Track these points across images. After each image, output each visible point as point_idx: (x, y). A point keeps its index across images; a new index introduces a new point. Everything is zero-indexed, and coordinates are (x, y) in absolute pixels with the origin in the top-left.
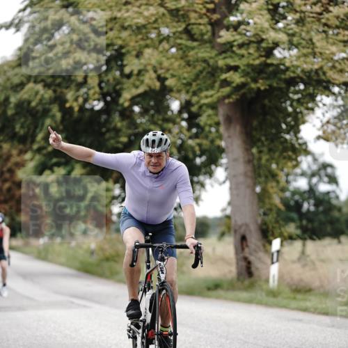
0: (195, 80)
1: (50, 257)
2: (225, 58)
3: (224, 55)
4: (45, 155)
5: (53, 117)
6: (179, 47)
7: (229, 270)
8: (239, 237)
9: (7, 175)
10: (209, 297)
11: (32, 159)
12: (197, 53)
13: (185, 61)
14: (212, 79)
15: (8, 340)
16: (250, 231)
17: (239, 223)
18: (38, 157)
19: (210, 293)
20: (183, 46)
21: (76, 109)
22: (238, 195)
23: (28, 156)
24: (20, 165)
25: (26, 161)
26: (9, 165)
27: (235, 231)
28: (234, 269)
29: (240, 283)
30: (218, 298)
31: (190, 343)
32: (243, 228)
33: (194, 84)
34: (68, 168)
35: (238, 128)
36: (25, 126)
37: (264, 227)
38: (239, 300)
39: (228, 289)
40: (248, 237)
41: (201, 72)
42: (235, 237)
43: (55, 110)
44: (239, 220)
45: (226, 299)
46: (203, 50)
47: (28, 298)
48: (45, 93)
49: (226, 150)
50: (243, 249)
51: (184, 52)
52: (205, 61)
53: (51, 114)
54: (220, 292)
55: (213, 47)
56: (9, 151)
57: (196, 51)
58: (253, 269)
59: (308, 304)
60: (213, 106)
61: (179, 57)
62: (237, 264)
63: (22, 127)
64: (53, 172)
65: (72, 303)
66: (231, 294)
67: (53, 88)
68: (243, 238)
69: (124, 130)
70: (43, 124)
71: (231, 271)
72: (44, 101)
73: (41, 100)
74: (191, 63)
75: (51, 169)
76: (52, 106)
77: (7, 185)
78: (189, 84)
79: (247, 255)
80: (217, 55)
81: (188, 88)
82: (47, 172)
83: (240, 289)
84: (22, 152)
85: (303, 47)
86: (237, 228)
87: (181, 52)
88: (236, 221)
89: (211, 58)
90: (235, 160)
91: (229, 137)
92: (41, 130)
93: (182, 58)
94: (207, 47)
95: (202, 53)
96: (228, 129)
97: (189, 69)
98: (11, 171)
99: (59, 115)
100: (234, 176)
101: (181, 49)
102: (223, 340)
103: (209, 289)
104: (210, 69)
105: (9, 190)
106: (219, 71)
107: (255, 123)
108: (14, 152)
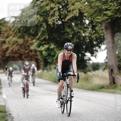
0: (94, 14)
1: (43, 77)
2: (105, 6)
3: (104, 5)
4: (40, 41)
5: (44, 27)
6: (88, 2)
7: (107, 81)
8: (110, 70)
9: (27, 48)
10: (100, 91)
11: (36, 42)
12: (95, 4)
13: (91, 7)
14: (100, 13)
15: (28, 107)
16: (114, 68)
17: (110, 65)
18: (38, 41)
19: (100, 90)
20: (90, 2)
21: (52, 24)
22: (110, 55)
23: (34, 41)
24: (32, 44)
25: (34, 42)
26: (28, 44)
27: (109, 68)
28: (108, 81)
29: (111, 86)
30: (103, 92)
31: (93, 108)
32: (112, 67)
33: (94, 15)
34: (49, 45)
35: (110, 31)
36: (34, 30)
37: (119, 66)
38: (110, 92)
39: (106, 89)
40: (113, 69)
41: (96, 11)
42: (109, 70)
43: (44, 24)
44: (110, 64)
45: (106, 92)
46: (97, 3)
47: (35, 92)
48: (41, 18)
49: (105, 38)
50: (112, 74)
51: (90, 3)
52: (98, 7)
53: (43, 26)
54: (104, 90)
55: (100, 2)
56: (28, 39)
57: (94, 3)
58: (115, 81)
60: (101, 23)
61: (88, 5)
62: (110, 79)
63: (33, 31)
64: (43, 46)
65: (51, 93)
66: (108, 90)
67: (43, 16)
68: (112, 70)
69: (70, 32)
70: (40, 30)
71: (107, 82)
72: (40, 22)
73: (39, 21)
74: (93, 7)
75: (43, 45)
76: (43, 23)
77: (27, 51)
78: (92, 15)
79: (113, 76)
80: (102, 5)
81: (92, 16)
82: (41, 47)
83: (111, 88)
84: (32, 39)
86: (110, 67)
87: (89, 4)
88: (109, 64)
89: (100, 6)
90: (109, 42)
91: (106, 34)
92: (39, 32)
93: (89, 6)
94: (98, 2)
95: (97, 4)
96: (106, 31)
97: (92, 10)
98: (28, 46)
99: (45, 27)
100: (109, 48)
101: (89, 2)
102: (105, 107)
103: (100, 88)
104: (99, 10)
105: (28, 53)
106: (103, 10)
107: (116, 29)
108: (30, 39)
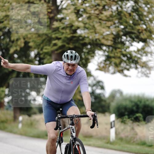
59: (91, 143)
85: (91, 29)
